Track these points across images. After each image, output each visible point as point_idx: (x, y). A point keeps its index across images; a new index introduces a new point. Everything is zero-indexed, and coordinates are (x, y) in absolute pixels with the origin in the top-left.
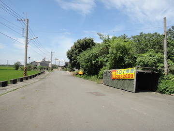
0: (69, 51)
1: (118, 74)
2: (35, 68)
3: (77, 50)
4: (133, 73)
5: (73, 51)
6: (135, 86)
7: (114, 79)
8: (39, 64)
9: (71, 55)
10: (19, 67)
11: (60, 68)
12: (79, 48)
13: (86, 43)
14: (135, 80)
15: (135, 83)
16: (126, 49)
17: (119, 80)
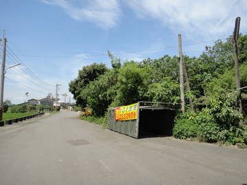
0: (72, 82)
1: (121, 113)
2: (33, 108)
3: (83, 81)
4: (136, 111)
5: (77, 82)
6: (137, 129)
7: (117, 121)
8: (39, 103)
9: (74, 88)
10: (9, 108)
11: (71, 108)
12: (85, 77)
13: (94, 70)
14: (138, 121)
15: (137, 124)
16: (140, 78)
17: (122, 121)
